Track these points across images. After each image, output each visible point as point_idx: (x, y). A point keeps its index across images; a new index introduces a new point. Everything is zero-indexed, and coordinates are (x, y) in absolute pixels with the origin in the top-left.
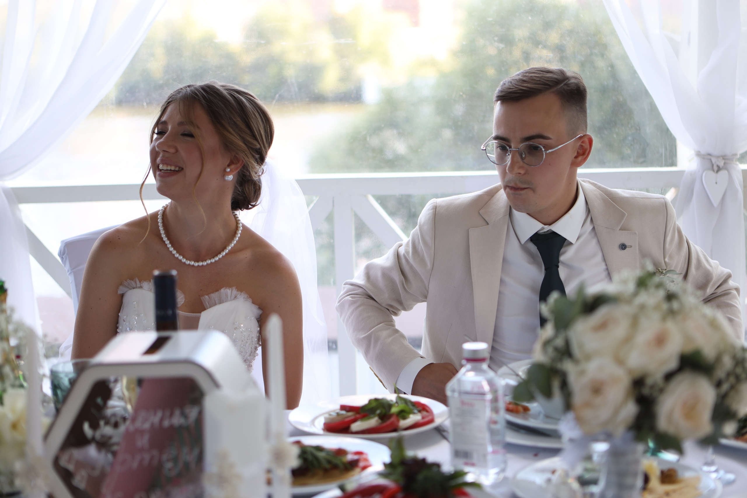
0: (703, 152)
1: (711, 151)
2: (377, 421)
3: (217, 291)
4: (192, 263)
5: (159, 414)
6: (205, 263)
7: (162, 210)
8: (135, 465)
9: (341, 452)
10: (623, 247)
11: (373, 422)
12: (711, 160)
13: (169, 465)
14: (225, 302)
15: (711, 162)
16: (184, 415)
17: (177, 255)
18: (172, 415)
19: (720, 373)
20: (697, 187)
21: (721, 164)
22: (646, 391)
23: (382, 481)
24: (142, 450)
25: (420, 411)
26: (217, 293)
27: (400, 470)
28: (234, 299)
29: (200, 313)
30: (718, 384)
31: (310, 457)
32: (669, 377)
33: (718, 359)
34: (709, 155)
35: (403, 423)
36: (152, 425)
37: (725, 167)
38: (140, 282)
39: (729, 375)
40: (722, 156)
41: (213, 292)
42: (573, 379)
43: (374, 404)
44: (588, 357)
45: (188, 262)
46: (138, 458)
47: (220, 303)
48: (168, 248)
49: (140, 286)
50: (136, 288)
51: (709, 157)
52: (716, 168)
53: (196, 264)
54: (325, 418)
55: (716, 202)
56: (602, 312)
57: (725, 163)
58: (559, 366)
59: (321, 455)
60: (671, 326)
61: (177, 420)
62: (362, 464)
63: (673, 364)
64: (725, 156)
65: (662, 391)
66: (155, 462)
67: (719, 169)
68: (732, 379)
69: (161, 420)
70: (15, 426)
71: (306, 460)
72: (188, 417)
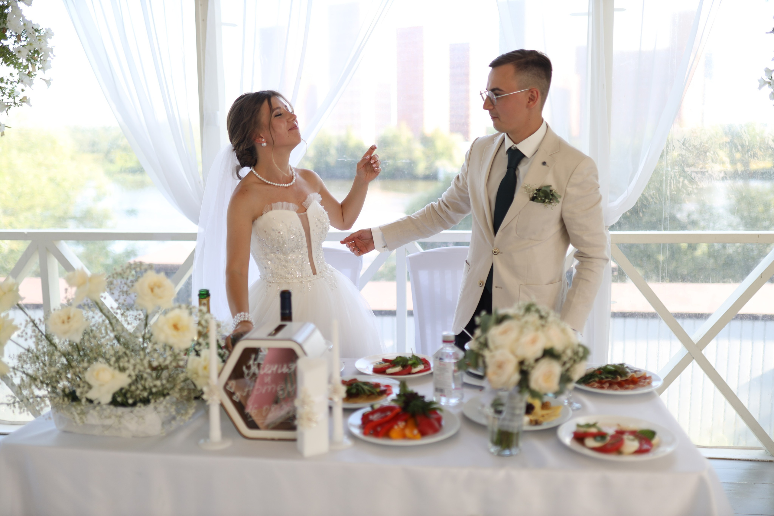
2: (400, 368)
5: (276, 366)
8: (264, 391)
9: (377, 385)
11: (398, 369)
13: (281, 393)
16: (289, 368)
18: (282, 367)
19: (565, 358)
22: (525, 368)
23: (393, 404)
24: (267, 384)
25: (423, 364)
27: (403, 398)
30: (564, 364)
31: (360, 388)
32: (537, 360)
33: (564, 352)
35: (414, 370)
36: (273, 371)
39: (570, 359)
42: (488, 360)
43: (399, 359)
44: (497, 348)
46: (265, 388)
54: (374, 366)
56: (506, 324)
58: (481, 352)
59: (366, 388)
60: (540, 334)
61: (285, 370)
62: (388, 392)
63: (539, 353)
65: (533, 368)
66: (274, 390)
68: (572, 362)
69: (277, 369)
70: (205, 368)
71: (357, 390)
72: (290, 369)
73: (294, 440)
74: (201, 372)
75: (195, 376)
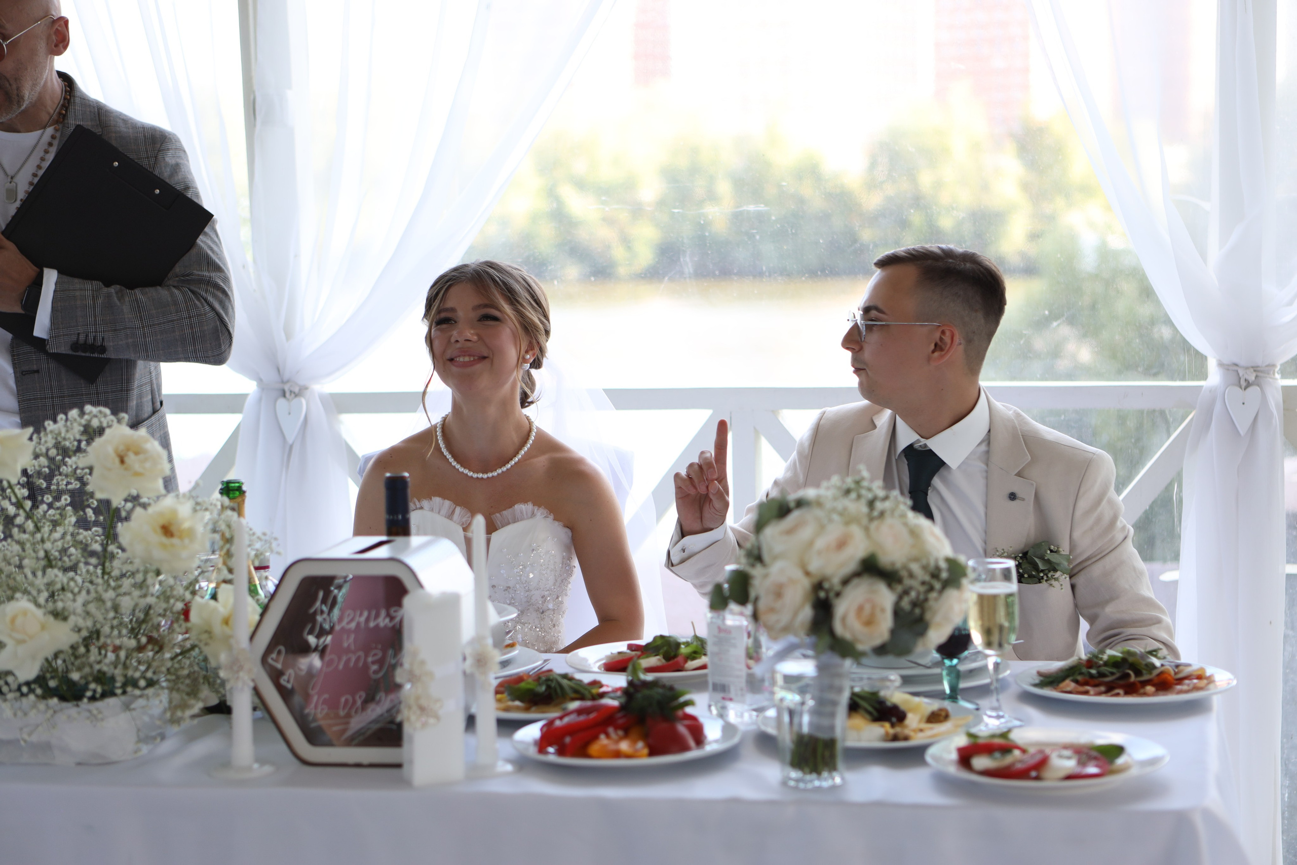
0: (1226, 361)
1: (1236, 361)
3: (510, 507)
4: (480, 475)
5: (365, 615)
6: (495, 474)
7: (441, 421)
8: (341, 666)
10: (1013, 496)
12: (1237, 371)
13: (374, 668)
14: (521, 520)
15: (1238, 374)
16: (389, 616)
17: (461, 469)
18: (377, 616)
19: (907, 582)
20: (1218, 407)
21: (1252, 378)
22: (823, 596)
24: (348, 650)
26: (510, 510)
28: (531, 518)
29: (491, 534)
30: (905, 592)
31: (554, 685)
32: (846, 582)
33: (906, 569)
34: (1236, 365)
36: (358, 624)
37: (1258, 382)
38: (419, 501)
39: (921, 583)
40: (1252, 367)
41: (505, 510)
43: (659, 642)
45: (475, 476)
47: (514, 522)
48: (451, 463)
49: (420, 506)
50: (417, 509)
51: (1236, 368)
52: (1243, 384)
53: (485, 476)
55: (1243, 429)
57: (1257, 377)
61: (383, 621)
63: (852, 566)
64: (1258, 367)
65: (838, 594)
66: (361, 664)
67: (1248, 384)
69: (367, 620)
70: (226, 622)
71: (549, 687)
72: (392, 618)
73: (399, 766)
74: (218, 629)
75: (204, 637)
